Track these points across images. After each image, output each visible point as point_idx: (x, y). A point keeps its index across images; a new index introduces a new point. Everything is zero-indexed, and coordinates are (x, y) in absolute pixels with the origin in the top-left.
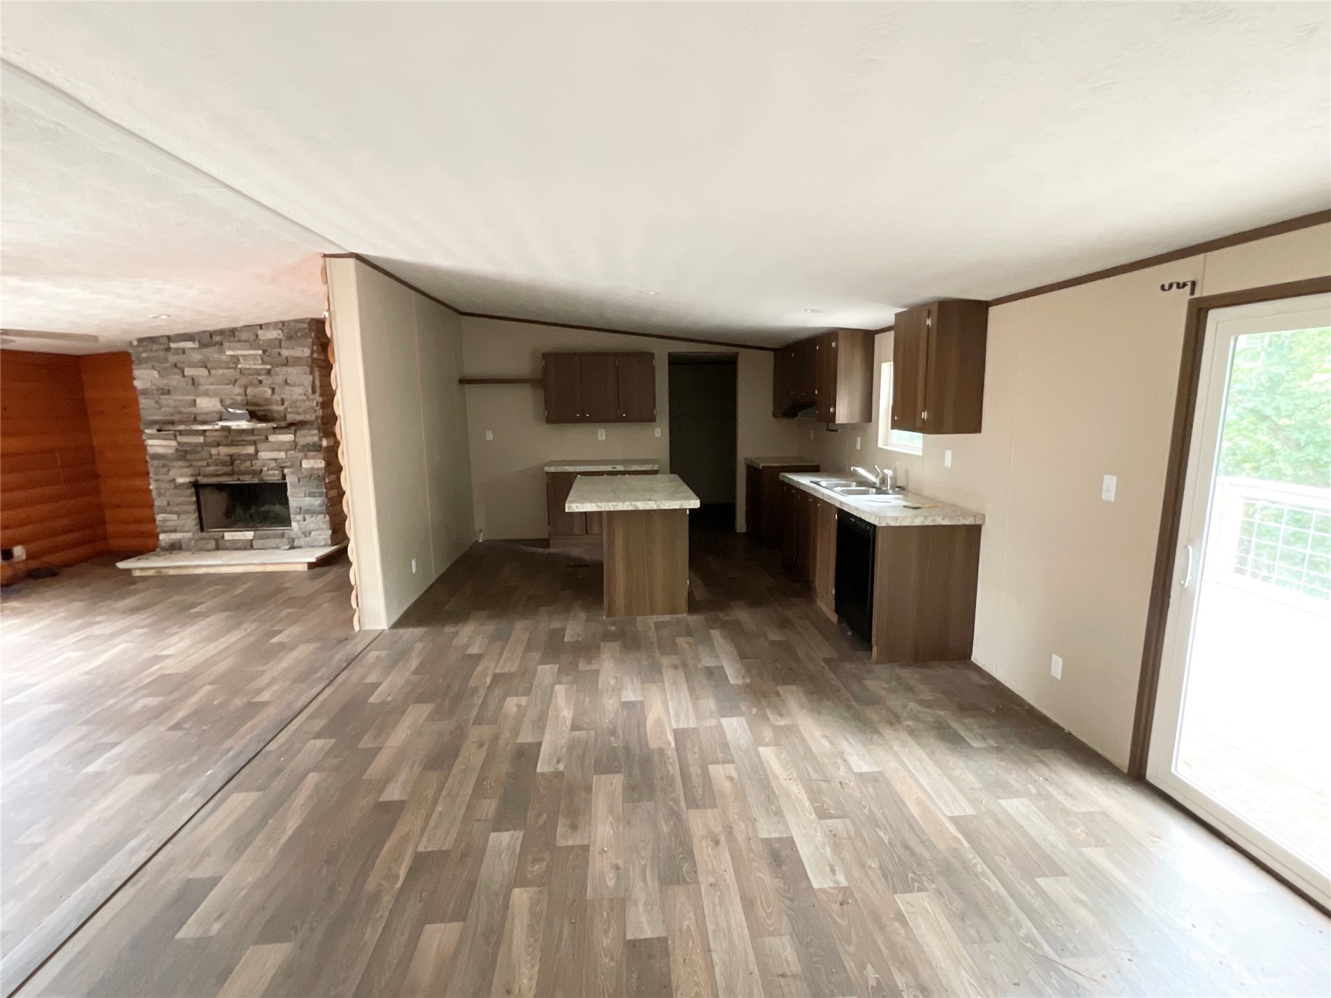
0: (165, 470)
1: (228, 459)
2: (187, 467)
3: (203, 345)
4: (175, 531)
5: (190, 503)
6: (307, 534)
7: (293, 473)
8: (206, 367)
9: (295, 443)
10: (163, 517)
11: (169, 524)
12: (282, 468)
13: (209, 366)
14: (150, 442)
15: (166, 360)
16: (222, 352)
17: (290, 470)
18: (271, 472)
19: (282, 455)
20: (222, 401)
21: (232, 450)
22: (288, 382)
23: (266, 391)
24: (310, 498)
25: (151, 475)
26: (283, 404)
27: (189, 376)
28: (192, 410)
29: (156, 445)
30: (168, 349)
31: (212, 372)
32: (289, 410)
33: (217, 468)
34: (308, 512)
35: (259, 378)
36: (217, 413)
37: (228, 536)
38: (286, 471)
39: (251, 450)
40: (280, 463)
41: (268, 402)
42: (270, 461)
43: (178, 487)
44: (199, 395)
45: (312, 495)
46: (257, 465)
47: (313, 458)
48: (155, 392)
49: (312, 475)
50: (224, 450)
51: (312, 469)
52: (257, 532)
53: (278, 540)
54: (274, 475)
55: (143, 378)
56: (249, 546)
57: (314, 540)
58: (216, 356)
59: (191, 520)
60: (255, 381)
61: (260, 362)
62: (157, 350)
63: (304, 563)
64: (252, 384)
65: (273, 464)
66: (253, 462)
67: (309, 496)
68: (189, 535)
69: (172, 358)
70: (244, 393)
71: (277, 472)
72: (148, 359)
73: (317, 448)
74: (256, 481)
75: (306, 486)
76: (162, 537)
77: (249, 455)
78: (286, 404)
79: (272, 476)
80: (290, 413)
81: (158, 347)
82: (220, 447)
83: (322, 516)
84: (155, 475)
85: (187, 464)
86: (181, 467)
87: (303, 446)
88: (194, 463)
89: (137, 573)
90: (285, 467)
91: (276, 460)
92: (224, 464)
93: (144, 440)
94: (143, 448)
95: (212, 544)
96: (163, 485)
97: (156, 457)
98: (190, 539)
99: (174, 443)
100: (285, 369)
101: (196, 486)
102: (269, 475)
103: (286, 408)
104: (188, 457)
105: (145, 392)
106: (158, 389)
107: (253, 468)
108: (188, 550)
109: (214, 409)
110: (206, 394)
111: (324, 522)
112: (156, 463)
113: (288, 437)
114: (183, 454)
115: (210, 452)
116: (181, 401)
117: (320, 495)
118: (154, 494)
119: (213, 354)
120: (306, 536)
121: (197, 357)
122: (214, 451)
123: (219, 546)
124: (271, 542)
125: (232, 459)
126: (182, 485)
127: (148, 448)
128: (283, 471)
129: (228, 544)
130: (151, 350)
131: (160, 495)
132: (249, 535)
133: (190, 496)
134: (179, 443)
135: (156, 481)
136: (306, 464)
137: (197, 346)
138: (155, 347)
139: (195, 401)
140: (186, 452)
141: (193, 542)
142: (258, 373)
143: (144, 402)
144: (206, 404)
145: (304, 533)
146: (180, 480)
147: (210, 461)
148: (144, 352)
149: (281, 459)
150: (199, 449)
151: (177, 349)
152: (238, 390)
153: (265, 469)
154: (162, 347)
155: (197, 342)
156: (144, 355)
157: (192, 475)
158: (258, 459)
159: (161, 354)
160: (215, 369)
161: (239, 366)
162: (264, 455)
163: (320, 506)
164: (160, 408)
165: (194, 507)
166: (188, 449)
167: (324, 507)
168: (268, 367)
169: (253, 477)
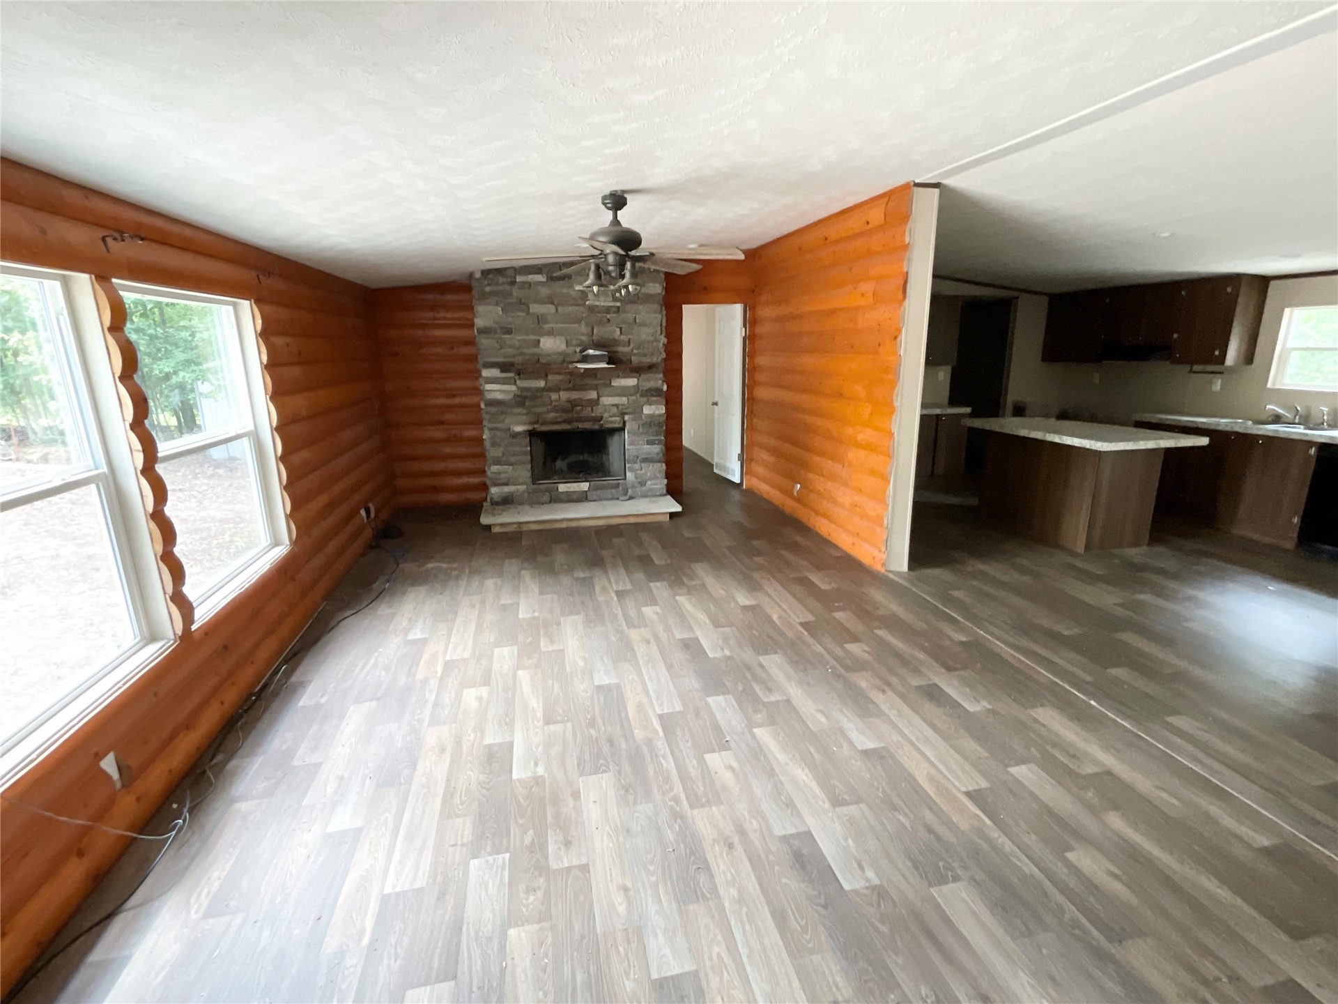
0: (502, 417)
1: (568, 405)
2: (526, 414)
3: (552, 279)
4: (506, 484)
5: (524, 453)
6: (643, 484)
7: (634, 419)
8: (552, 303)
9: (637, 387)
10: (498, 469)
11: (503, 476)
12: (623, 414)
13: (556, 303)
14: (488, 387)
15: (511, 294)
16: (571, 287)
17: (631, 416)
18: (613, 419)
19: (624, 400)
20: (568, 344)
21: (575, 395)
22: (637, 321)
23: (615, 331)
24: (648, 446)
25: (485, 423)
26: (629, 345)
27: (533, 314)
28: (535, 350)
29: (496, 389)
30: (513, 283)
31: (560, 309)
32: (635, 351)
33: (557, 415)
34: (645, 460)
35: (608, 317)
36: (560, 354)
37: (562, 488)
38: (626, 417)
39: (593, 395)
40: (622, 409)
41: (616, 342)
42: (612, 408)
43: (515, 435)
44: (543, 335)
45: (649, 443)
46: (598, 411)
47: (656, 403)
48: (499, 331)
49: (651, 422)
50: (564, 395)
51: (652, 416)
52: (592, 483)
53: (613, 491)
54: (615, 422)
55: (486, 315)
56: (582, 498)
57: (650, 490)
58: (565, 291)
59: (525, 473)
60: (605, 320)
61: (611, 299)
62: (503, 284)
63: (667, 513)
64: (600, 323)
65: (615, 410)
66: (594, 408)
67: (648, 444)
68: (522, 488)
69: (516, 292)
70: (591, 334)
71: (618, 419)
72: (492, 293)
73: (657, 392)
74: (596, 427)
75: (647, 433)
76: (493, 490)
77: (590, 400)
78: (632, 345)
79: (613, 421)
80: (635, 355)
81: (504, 280)
82: (561, 393)
83: (659, 464)
84: (490, 422)
85: (525, 411)
86: (520, 414)
87: (647, 391)
88: (533, 409)
89: (496, 530)
90: (626, 414)
91: (617, 406)
92: (565, 410)
93: (481, 385)
94: (478, 392)
95: (546, 497)
96: (498, 433)
97: (492, 403)
98: (524, 492)
99: (514, 388)
100: (635, 306)
101: (532, 434)
102: (612, 422)
103: (632, 350)
104: (527, 403)
105: (485, 331)
106: (501, 328)
107: (593, 415)
108: (522, 503)
109: (560, 350)
110: (550, 333)
111: (660, 472)
112: (493, 410)
113: (631, 382)
114: (522, 399)
115: (550, 397)
116: (525, 341)
117: (660, 442)
118: (487, 444)
119: (560, 288)
120: (641, 486)
121: (544, 291)
122: (554, 396)
123: (556, 499)
124: (608, 493)
125: (573, 404)
126: (519, 434)
127: (486, 393)
128: (624, 418)
129: (562, 497)
130: (497, 284)
131: (494, 444)
132: (585, 486)
133: (526, 446)
134: (518, 388)
135: (490, 429)
136: (647, 410)
137: (545, 280)
138: (501, 280)
139: (539, 341)
140: (525, 398)
141: (526, 495)
142: (608, 310)
143: (485, 342)
144: (551, 345)
145: (640, 483)
146: (519, 428)
147: (549, 407)
148: (489, 285)
149: (622, 405)
150: (538, 394)
151: (523, 283)
152: (583, 328)
153: (606, 415)
154: (509, 280)
155: (545, 276)
156: (488, 289)
157: (530, 423)
158: (599, 404)
159: (508, 288)
160: (563, 305)
161: (587, 303)
162: (606, 400)
163: (658, 454)
164: (501, 348)
165: (529, 458)
166: (529, 394)
167: (661, 455)
168: (618, 304)
169: (594, 424)
